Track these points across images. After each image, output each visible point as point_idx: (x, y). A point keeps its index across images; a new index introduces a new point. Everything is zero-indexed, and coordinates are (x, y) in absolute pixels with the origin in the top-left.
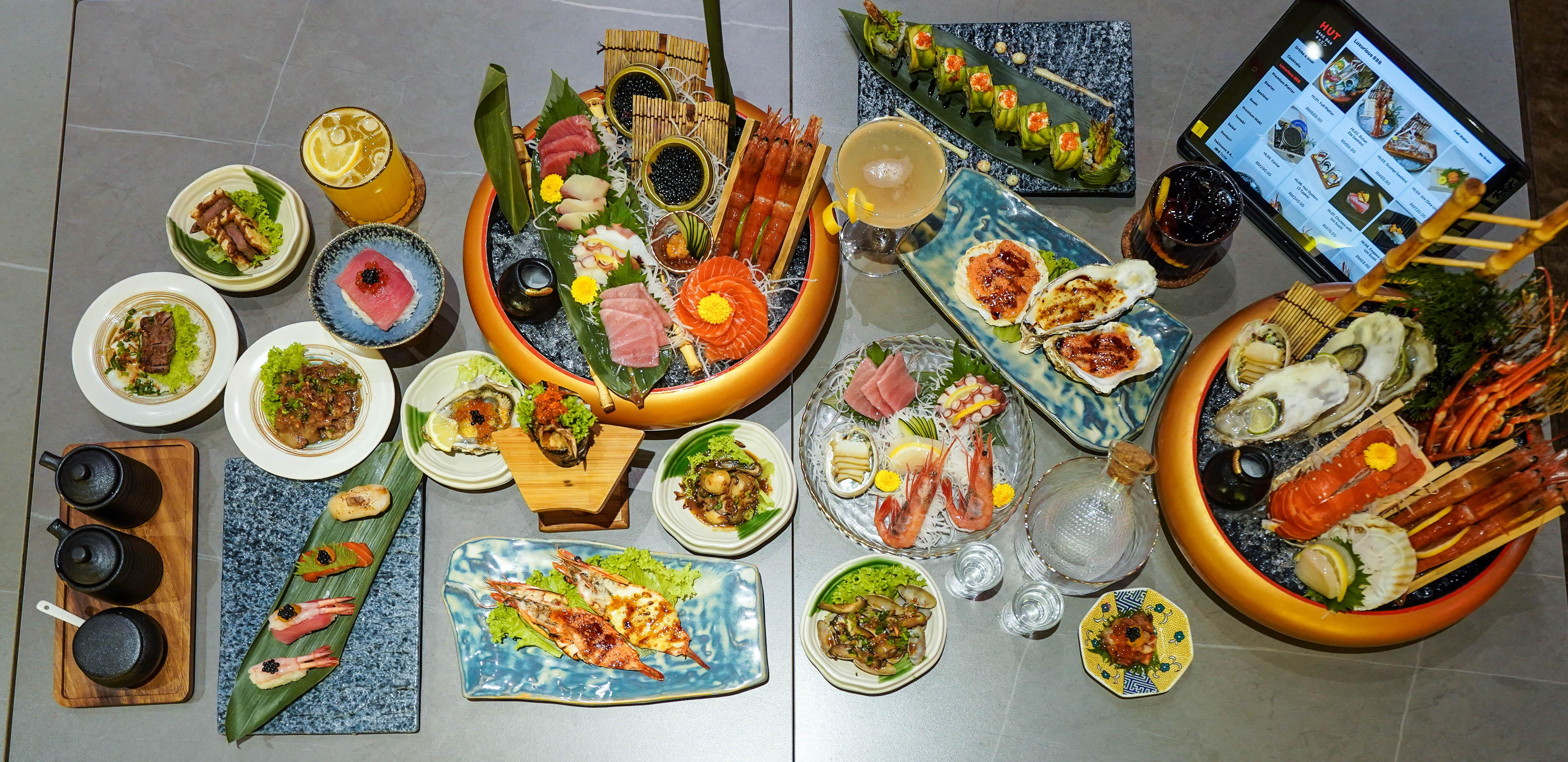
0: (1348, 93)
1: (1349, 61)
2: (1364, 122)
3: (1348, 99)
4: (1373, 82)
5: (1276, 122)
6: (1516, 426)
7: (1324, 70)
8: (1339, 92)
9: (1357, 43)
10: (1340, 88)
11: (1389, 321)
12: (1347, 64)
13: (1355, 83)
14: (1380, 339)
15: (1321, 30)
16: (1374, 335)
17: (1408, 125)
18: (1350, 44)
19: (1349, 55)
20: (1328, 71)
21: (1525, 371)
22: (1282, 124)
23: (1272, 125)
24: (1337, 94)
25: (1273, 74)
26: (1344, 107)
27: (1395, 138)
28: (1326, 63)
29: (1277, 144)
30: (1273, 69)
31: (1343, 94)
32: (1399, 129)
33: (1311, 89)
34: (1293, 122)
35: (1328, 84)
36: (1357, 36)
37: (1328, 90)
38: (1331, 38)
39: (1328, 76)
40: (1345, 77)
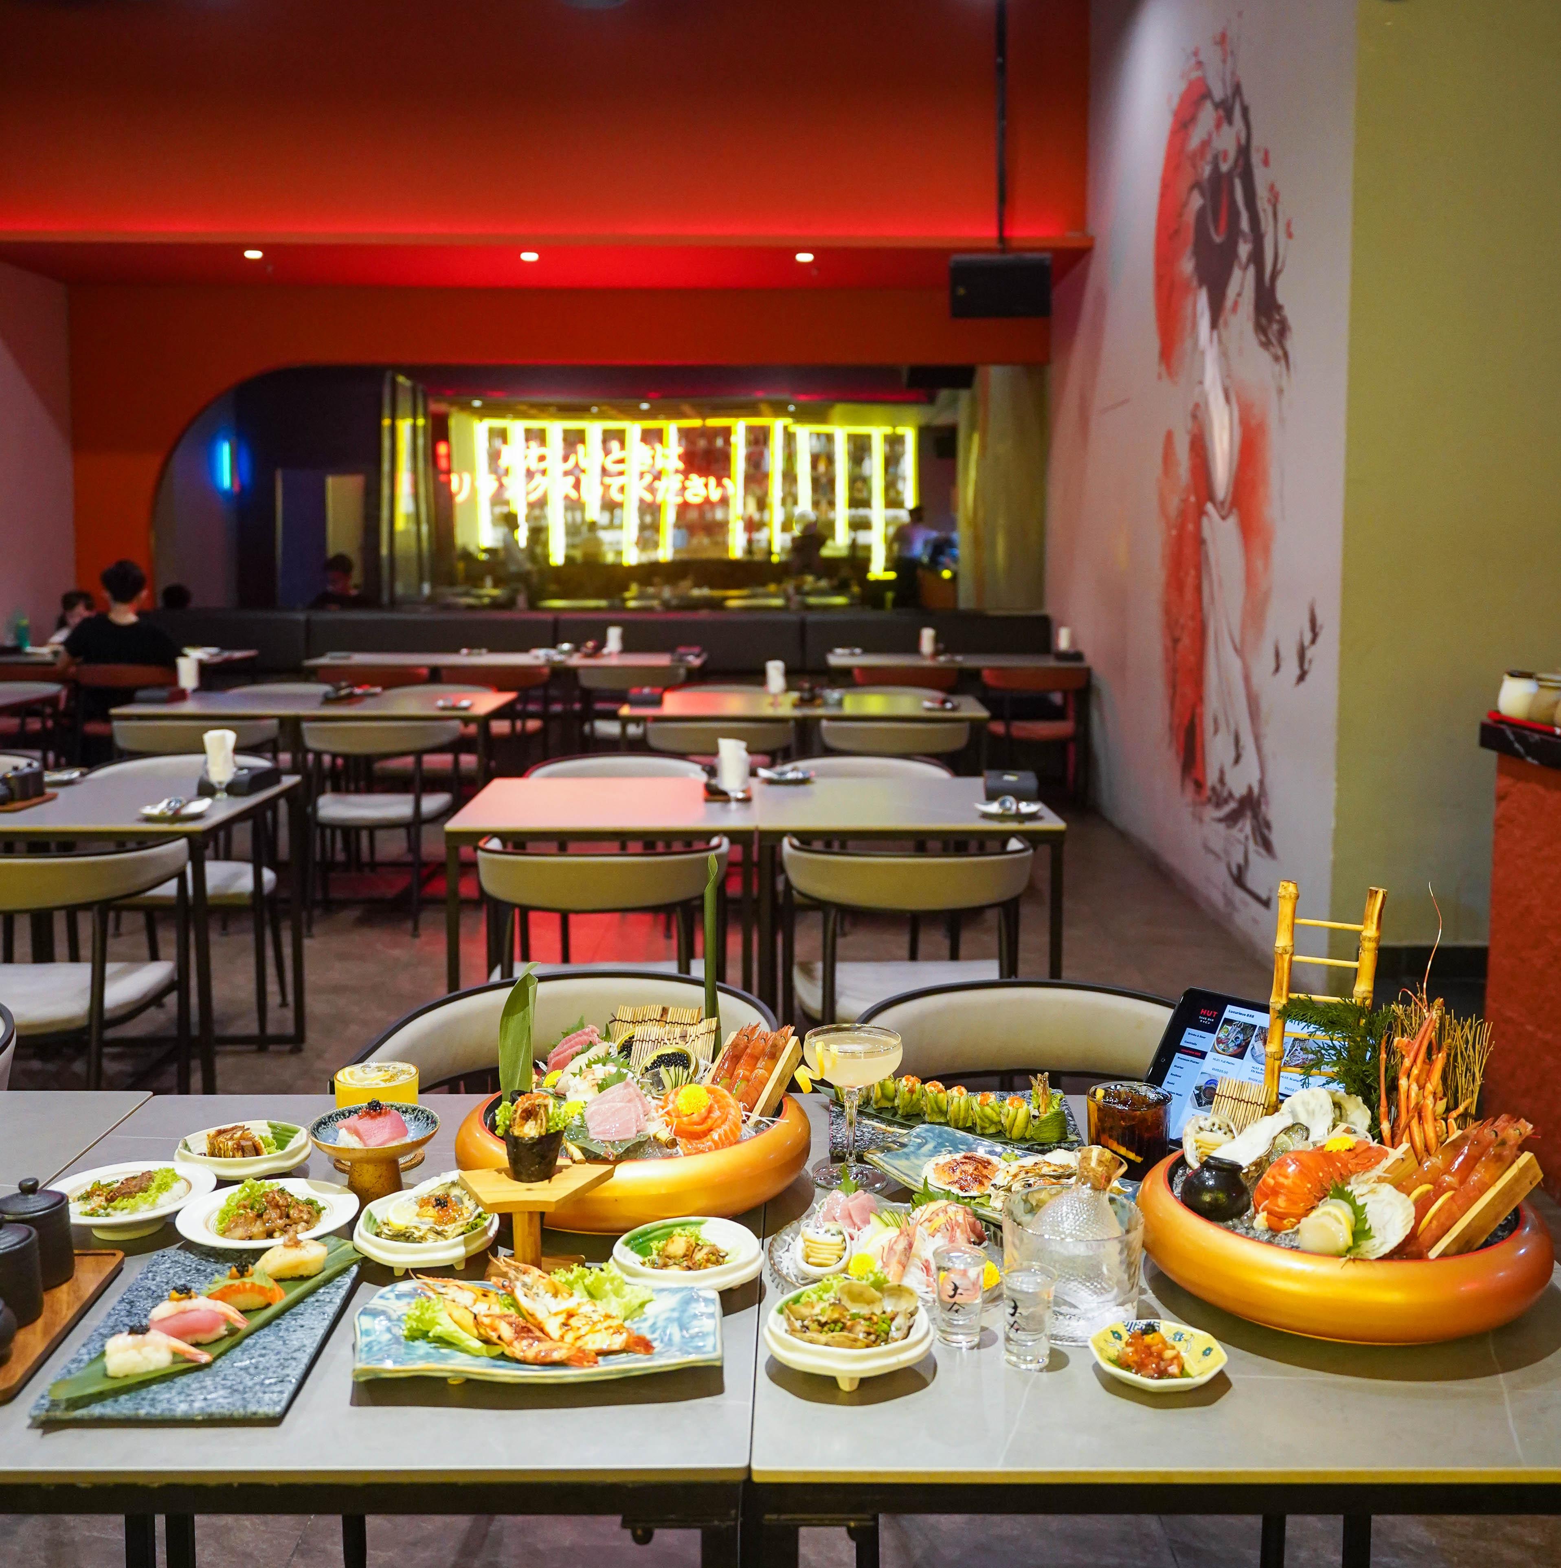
0: (1239, 1046)
1: (1230, 1025)
2: (1259, 1059)
3: (1240, 1050)
4: (1254, 1030)
5: (1194, 1089)
6: (1456, 1120)
7: (1215, 1039)
8: (1232, 1048)
9: (1231, 1012)
10: (1231, 1045)
11: (1313, 1094)
12: (1230, 1028)
13: (1241, 1037)
14: (1313, 1113)
15: (1203, 1016)
16: (1307, 1111)
17: (1293, 1046)
18: (1227, 1015)
19: (1229, 1022)
20: (1218, 1038)
21: (1420, 1039)
22: (1197, 1088)
23: (1191, 1092)
24: (1231, 1050)
25: (1178, 1059)
26: (1240, 1055)
27: (1288, 1059)
28: (1214, 1033)
29: (1200, 1104)
30: (1177, 1055)
31: (1236, 1048)
32: (1287, 1052)
33: (1210, 1056)
34: (1207, 1083)
35: (1222, 1046)
36: (1229, 1007)
37: (1223, 1050)
38: (1211, 1017)
39: (1219, 1041)
40: (1232, 1037)
